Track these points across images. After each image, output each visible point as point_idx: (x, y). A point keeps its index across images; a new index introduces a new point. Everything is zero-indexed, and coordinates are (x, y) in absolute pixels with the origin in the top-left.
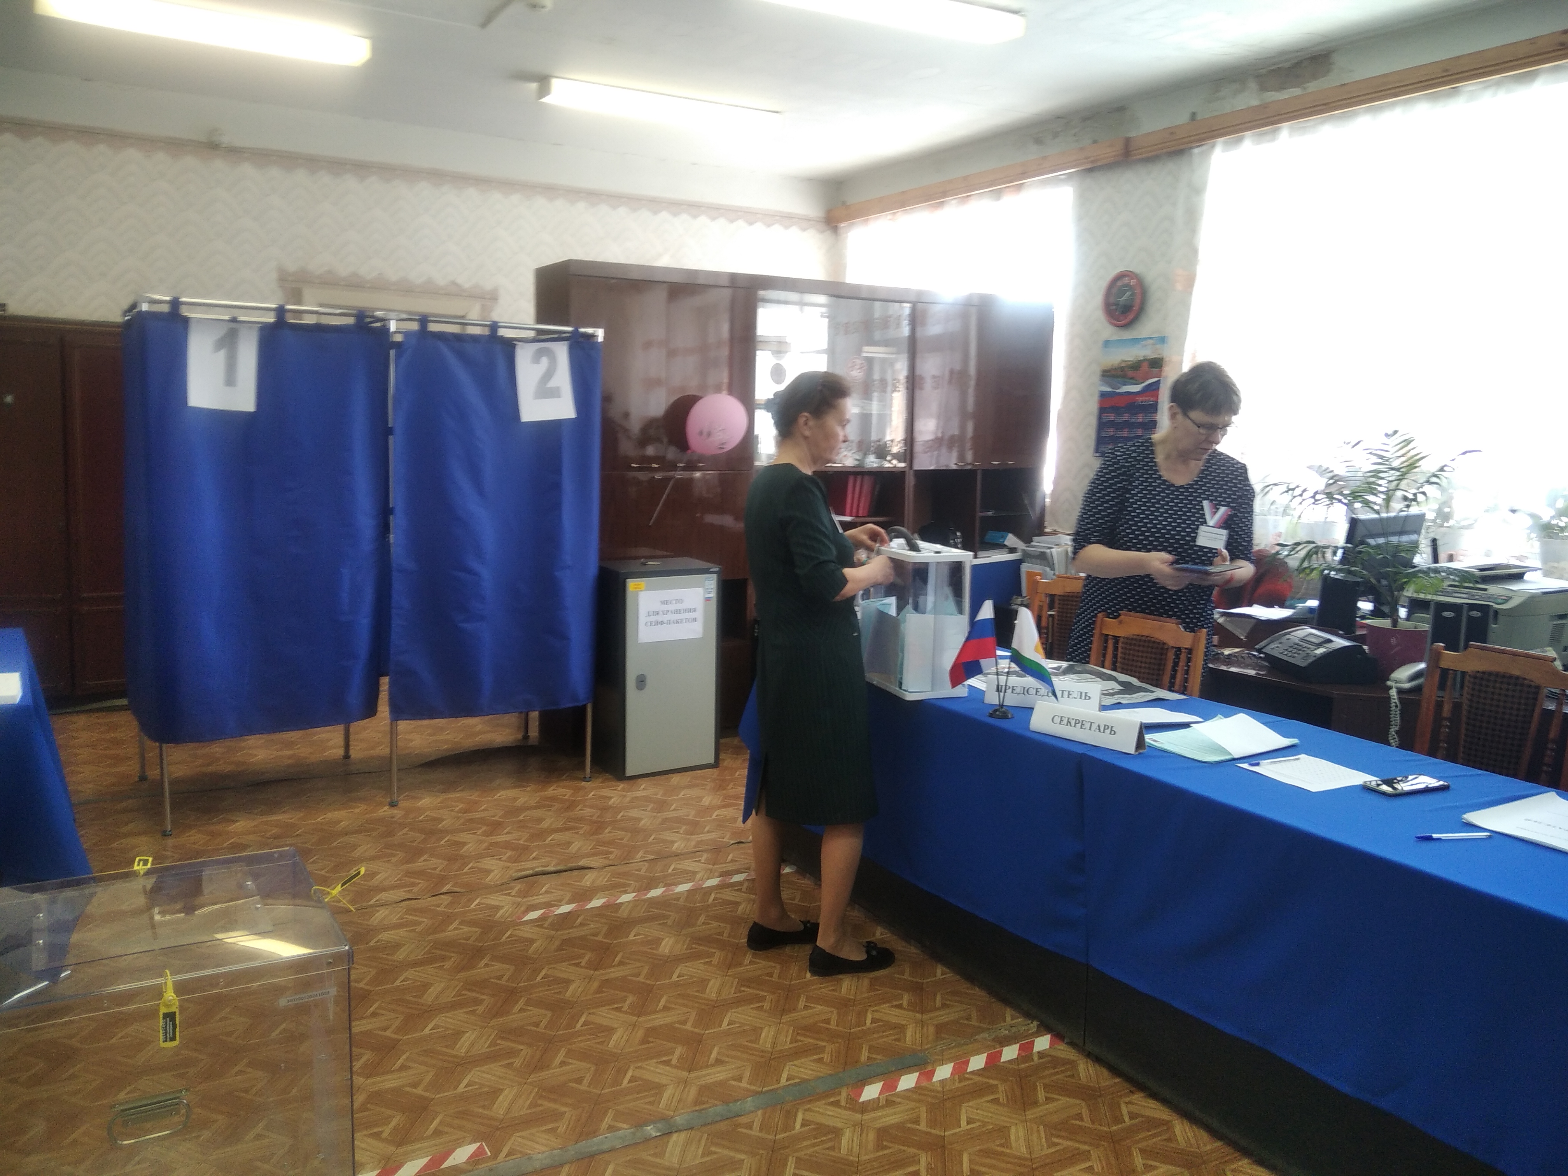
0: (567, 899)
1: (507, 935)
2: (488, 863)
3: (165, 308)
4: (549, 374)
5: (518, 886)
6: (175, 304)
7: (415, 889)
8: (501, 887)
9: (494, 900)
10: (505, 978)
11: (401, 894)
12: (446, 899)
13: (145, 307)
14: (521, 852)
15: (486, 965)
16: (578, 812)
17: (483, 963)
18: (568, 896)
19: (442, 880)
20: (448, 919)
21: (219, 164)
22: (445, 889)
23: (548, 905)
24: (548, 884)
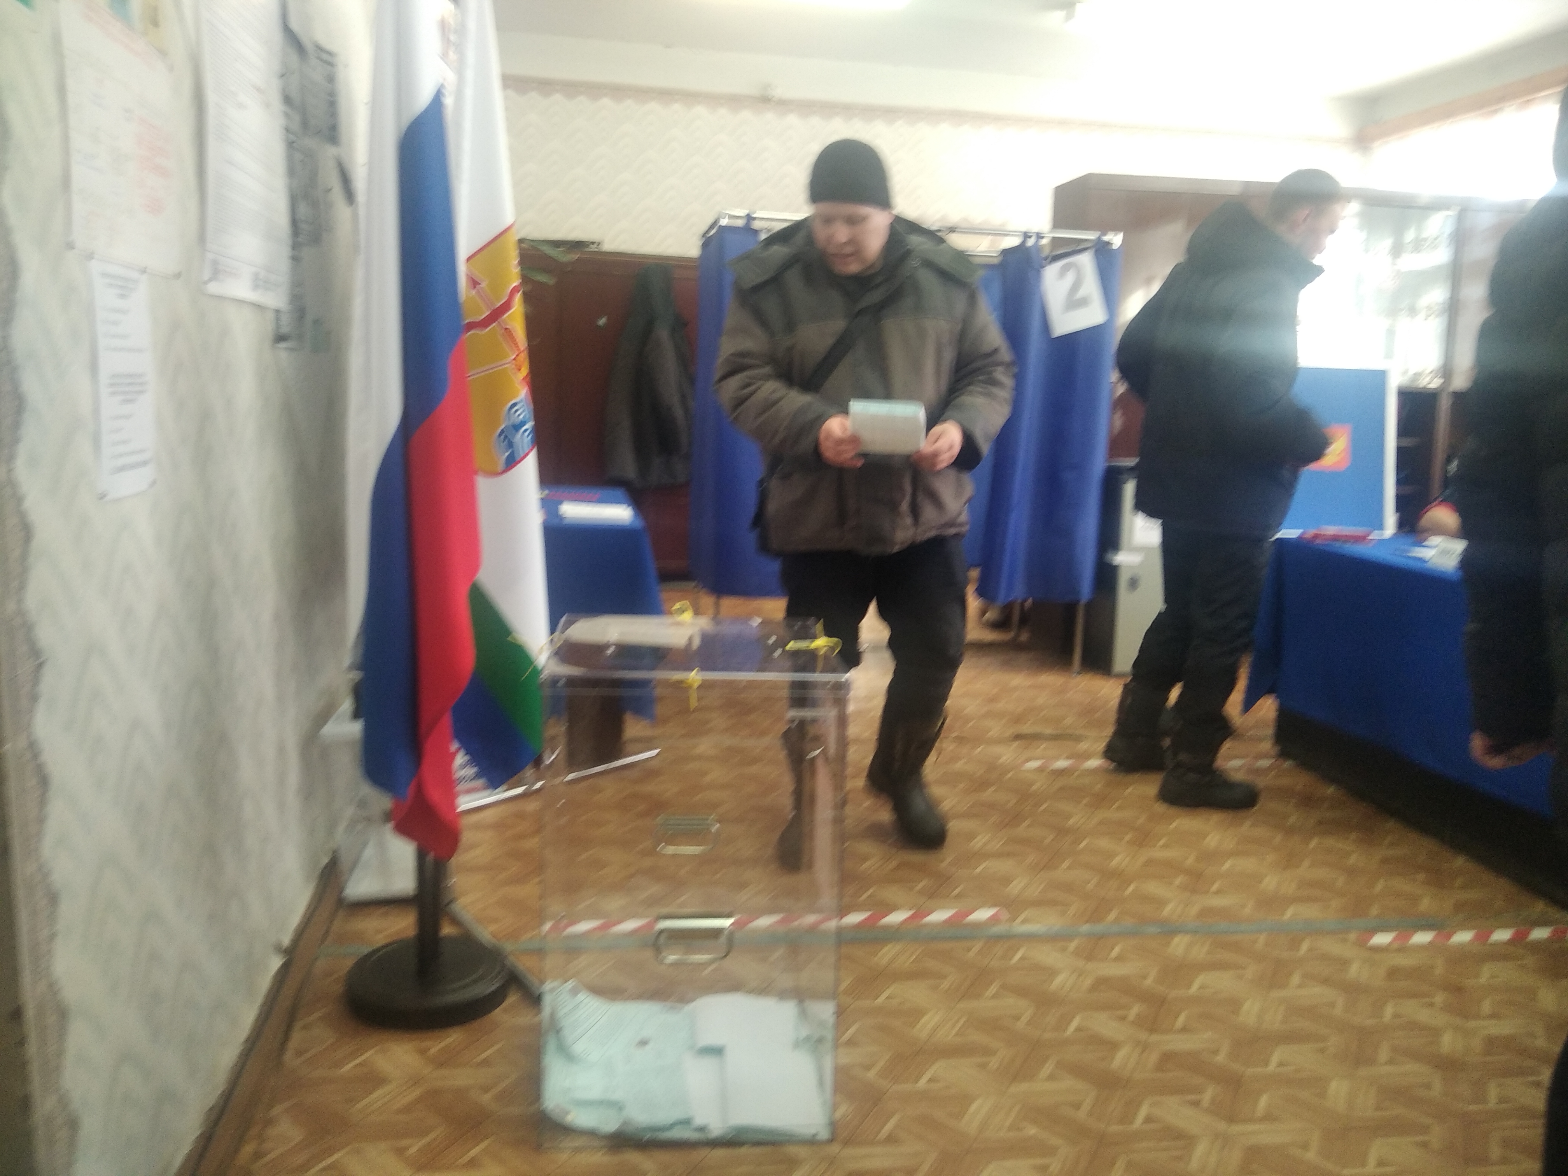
0: (1064, 756)
3: (740, 223)
4: (1076, 286)
5: (1018, 742)
6: (749, 218)
13: (724, 222)
14: (1018, 718)
16: (1070, 696)
21: (770, 116)
23: (1047, 758)
24: (1045, 744)
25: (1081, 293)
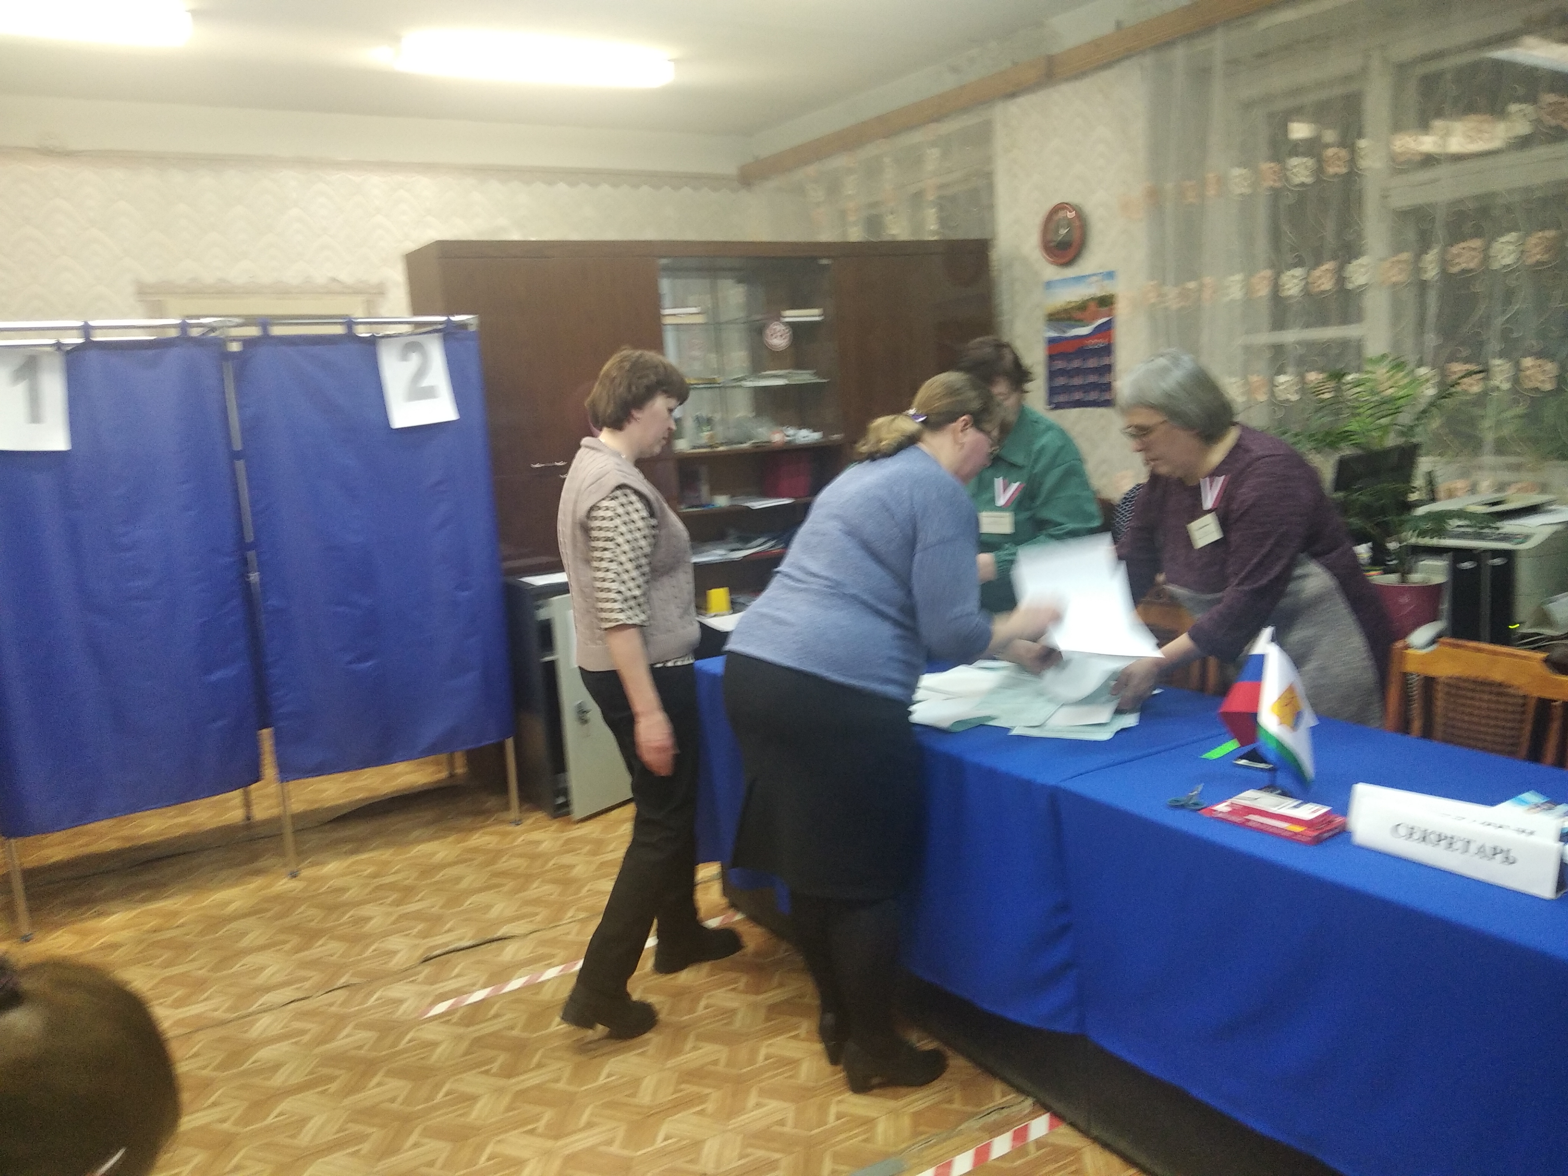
0: (481, 982)
1: (408, 1037)
2: (395, 942)
4: (421, 373)
5: (427, 970)
7: (307, 985)
8: (404, 974)
9: (397, 991)
10: (400, 1100)
11: (288, 993)
12: (341, 995)
14: (434, 922)
15: (379, 1084)
16: (503, 864)
17: (376, 1080)
18: (483, 979)
19: (339, 969)
20: (341, 1020)
22: (342, 981)
23: (459, 992)
24: (461, 963)
25: (426, 383)
